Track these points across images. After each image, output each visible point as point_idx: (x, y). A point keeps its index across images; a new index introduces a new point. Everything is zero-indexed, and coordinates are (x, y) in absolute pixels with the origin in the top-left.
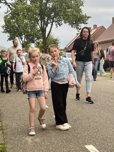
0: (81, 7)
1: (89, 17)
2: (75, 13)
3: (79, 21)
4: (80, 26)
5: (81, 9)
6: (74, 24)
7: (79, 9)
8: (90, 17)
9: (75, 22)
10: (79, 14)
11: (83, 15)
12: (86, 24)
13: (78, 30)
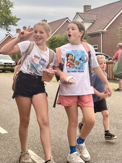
0: (10, 9)
1: (18, 19)
2: (4, 14)
3: (9, 22)
4: (10, 28)
5: (10, 11)
6: (3, 25)
7: (8, 11)
8: (20, 19)
9: (5, 23)
10: (9, 15)
11: (12, 17)
12: (16, 25)
13: (8, 31)
